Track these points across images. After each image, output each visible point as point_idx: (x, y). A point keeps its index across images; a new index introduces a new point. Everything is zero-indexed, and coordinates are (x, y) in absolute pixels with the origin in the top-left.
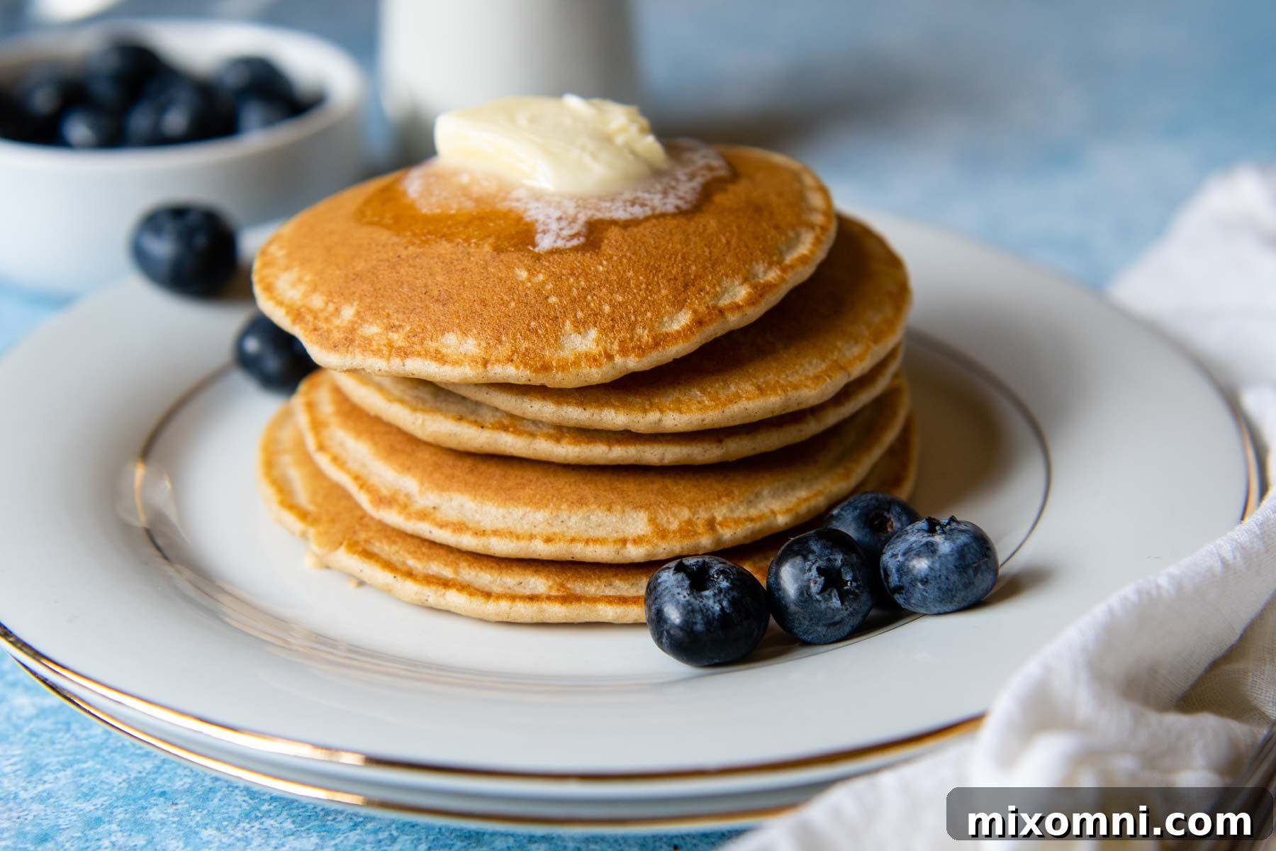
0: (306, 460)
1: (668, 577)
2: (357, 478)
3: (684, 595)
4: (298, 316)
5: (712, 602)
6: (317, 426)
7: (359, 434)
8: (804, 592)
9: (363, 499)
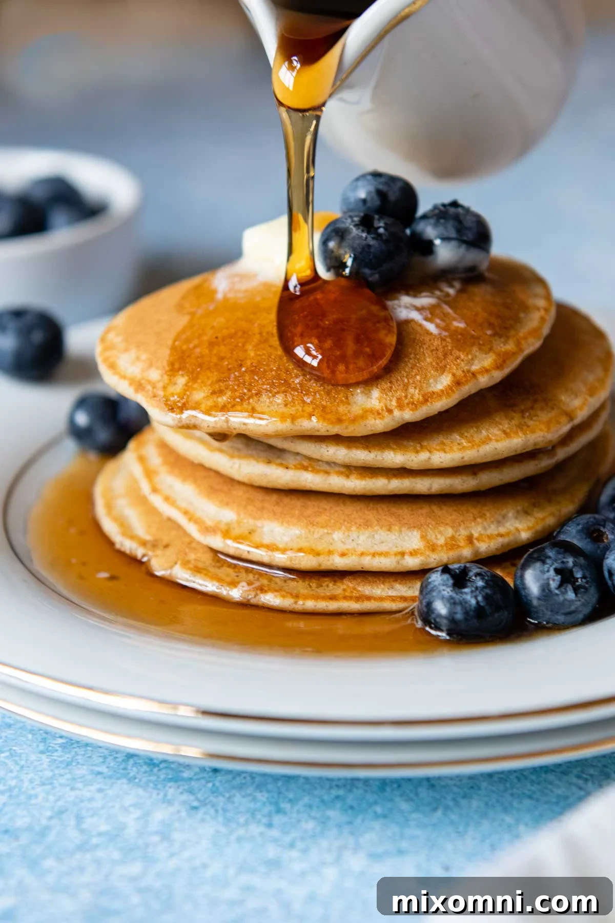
0: (142, 501)
1: (436, 578)
2: (186, 513)
3: (447, 592)
4: (139, 386)
5: (470, 597)
6: (150, 474)
7: (184, 479)
8: (545, 588)
9: (193, 530)
